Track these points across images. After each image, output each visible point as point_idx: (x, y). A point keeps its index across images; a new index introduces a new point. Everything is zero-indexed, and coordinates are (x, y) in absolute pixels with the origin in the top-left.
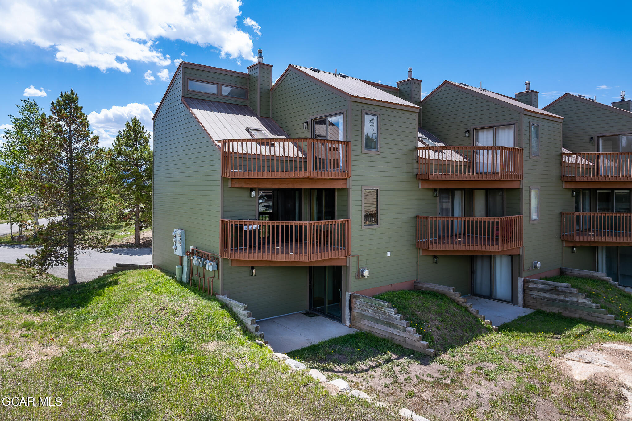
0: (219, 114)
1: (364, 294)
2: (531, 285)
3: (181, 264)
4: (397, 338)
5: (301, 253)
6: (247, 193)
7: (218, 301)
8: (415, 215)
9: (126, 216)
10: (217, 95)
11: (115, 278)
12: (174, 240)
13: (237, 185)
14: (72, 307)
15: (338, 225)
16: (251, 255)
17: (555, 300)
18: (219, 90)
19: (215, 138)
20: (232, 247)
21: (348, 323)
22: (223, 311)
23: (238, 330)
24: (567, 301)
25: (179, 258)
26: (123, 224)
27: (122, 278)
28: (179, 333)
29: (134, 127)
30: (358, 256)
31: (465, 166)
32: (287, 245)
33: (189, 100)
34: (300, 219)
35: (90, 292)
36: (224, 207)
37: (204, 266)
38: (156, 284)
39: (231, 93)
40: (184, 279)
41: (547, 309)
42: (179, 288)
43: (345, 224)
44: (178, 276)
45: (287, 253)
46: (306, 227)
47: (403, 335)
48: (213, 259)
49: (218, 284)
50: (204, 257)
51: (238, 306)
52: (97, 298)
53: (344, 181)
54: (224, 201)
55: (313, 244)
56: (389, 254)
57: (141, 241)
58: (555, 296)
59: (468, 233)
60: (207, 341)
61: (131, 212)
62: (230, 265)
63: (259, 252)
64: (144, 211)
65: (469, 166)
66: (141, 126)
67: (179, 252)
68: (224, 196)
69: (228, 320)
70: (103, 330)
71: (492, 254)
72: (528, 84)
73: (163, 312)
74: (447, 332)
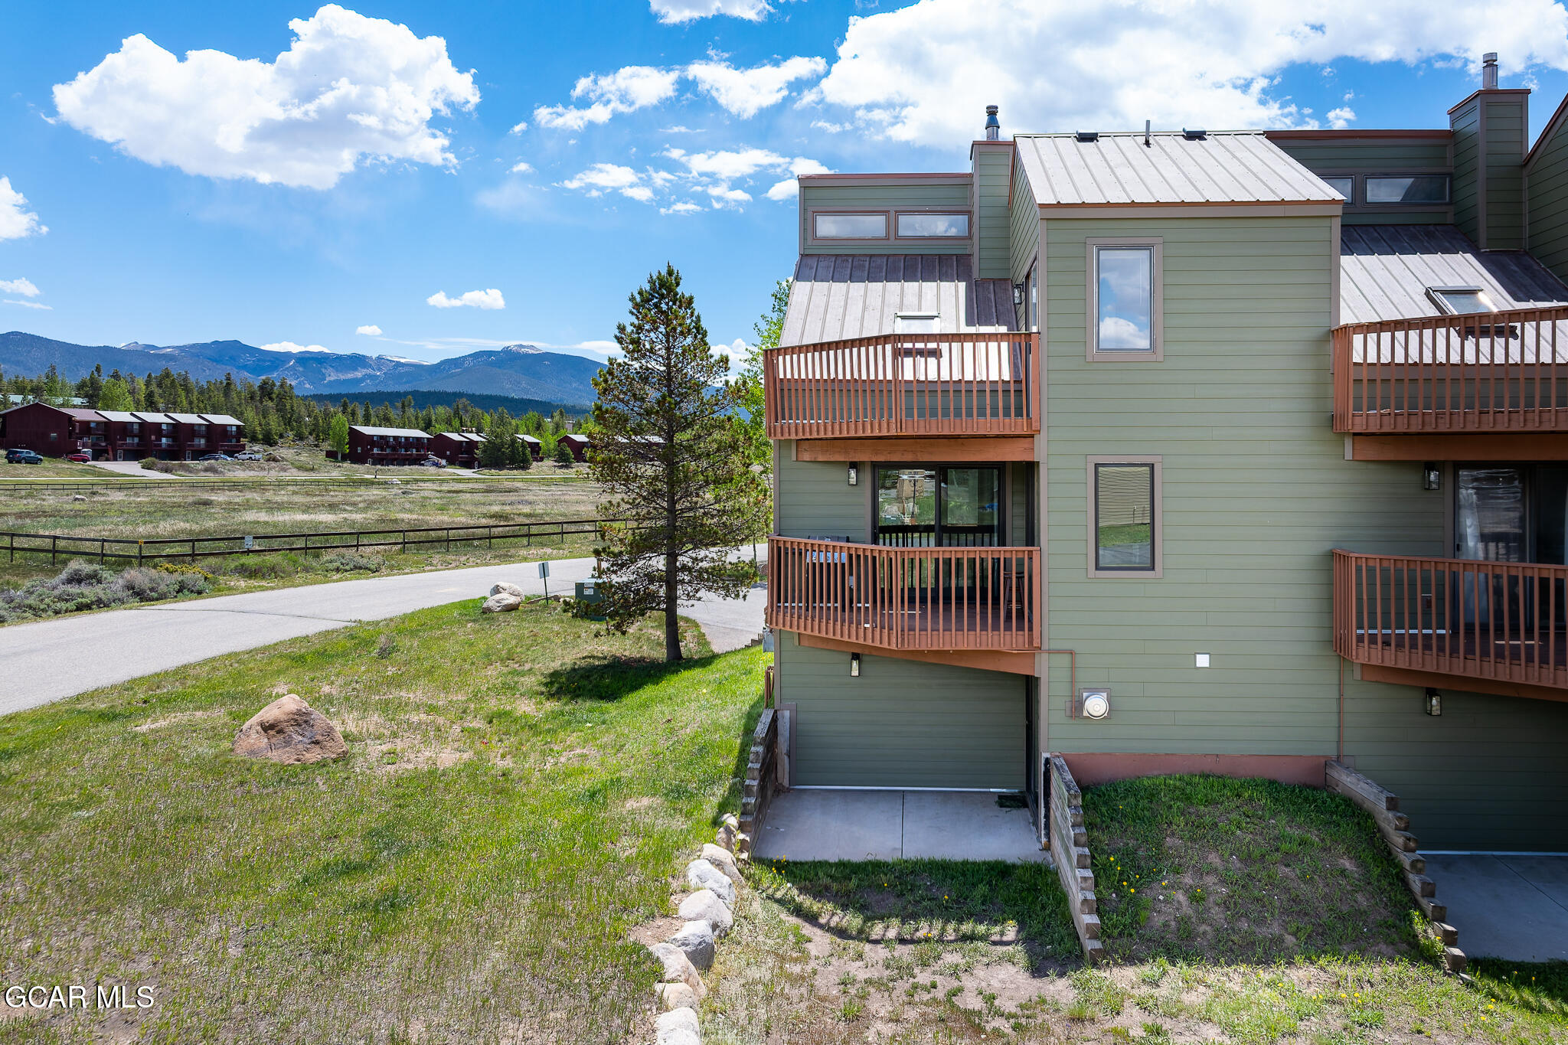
5: (935, 629)
10: (887, 238)
18: (892, 226)
30: (1071, 653)
32: (923, 609)
33: (811, 260)
53: (1024, 443)
54: (780, 493)
56: (1203, 661)
62: (796, 642)
68: (780, 482)
74: (1217, 914)
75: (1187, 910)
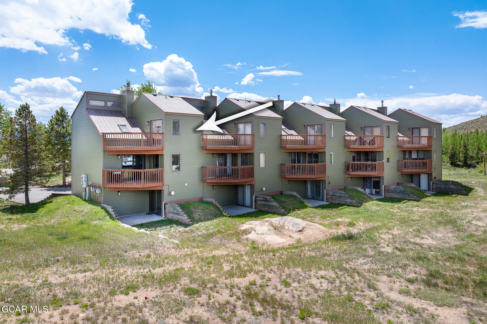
0: (104, 117)
1: (171, 202)
2: (258, 199)
3: (86, 192)
4: (180, 219)
6: (116, 157)
7: (101, 206)
8: (202, 166)
9: (57, 168)
10: (105, 106)
11: (51, 200)
12: (82, 180)
13: (110, 153)
14: (30, 212)
15: (159, 171)
16: (116, 185)
17: (266, 204)
18: (106, 104)
19: (101, 131)
20: (107, 182)
21: (164, 216)
22: (103, 210)
23: (108, 218)
24: (270, 205)
25: (84, 189)
26: (54, 173)
27: (54, 200)
28: (82, 218)
29: (61, 113)
30: (169, 185)
31: (233, 141)
33: (89, 110)
34: (145, 169)
35: (38, 207)
36: (104, 163)
37: (95, 191)
38: (72, 201)
39: (112, 105)
40: (87, 199)
41: (264, 209)
42: (84, 202)
43: (161, 171)
44: (84, 197)
45: (132, 184)
46: (141, 172)
47: (182, 218)
48: (99, 187)
49: (101, 199)
50: (95, 187)
51: (109, 207)
52: (42, 209)
53: (161, 151)
54: (104, 161)
55: (145, 179)
56: (186, 184)
57: (67, 184)
58: (266, 203)
59: (234, 175)
60: (93, 221)
61: (60, 166)
62: (107, 190)
63: (122, 184)
64: (68, 165)
65: (234, 142)
66: (66, 112)
67: (84, 186)
68: (104, 158)
69: (104, 213)
70: (46, 219)
71: (244, 184)
72: (279, 96)
73: (75, 212)
74: (203, 216)
75: (199, 217)
